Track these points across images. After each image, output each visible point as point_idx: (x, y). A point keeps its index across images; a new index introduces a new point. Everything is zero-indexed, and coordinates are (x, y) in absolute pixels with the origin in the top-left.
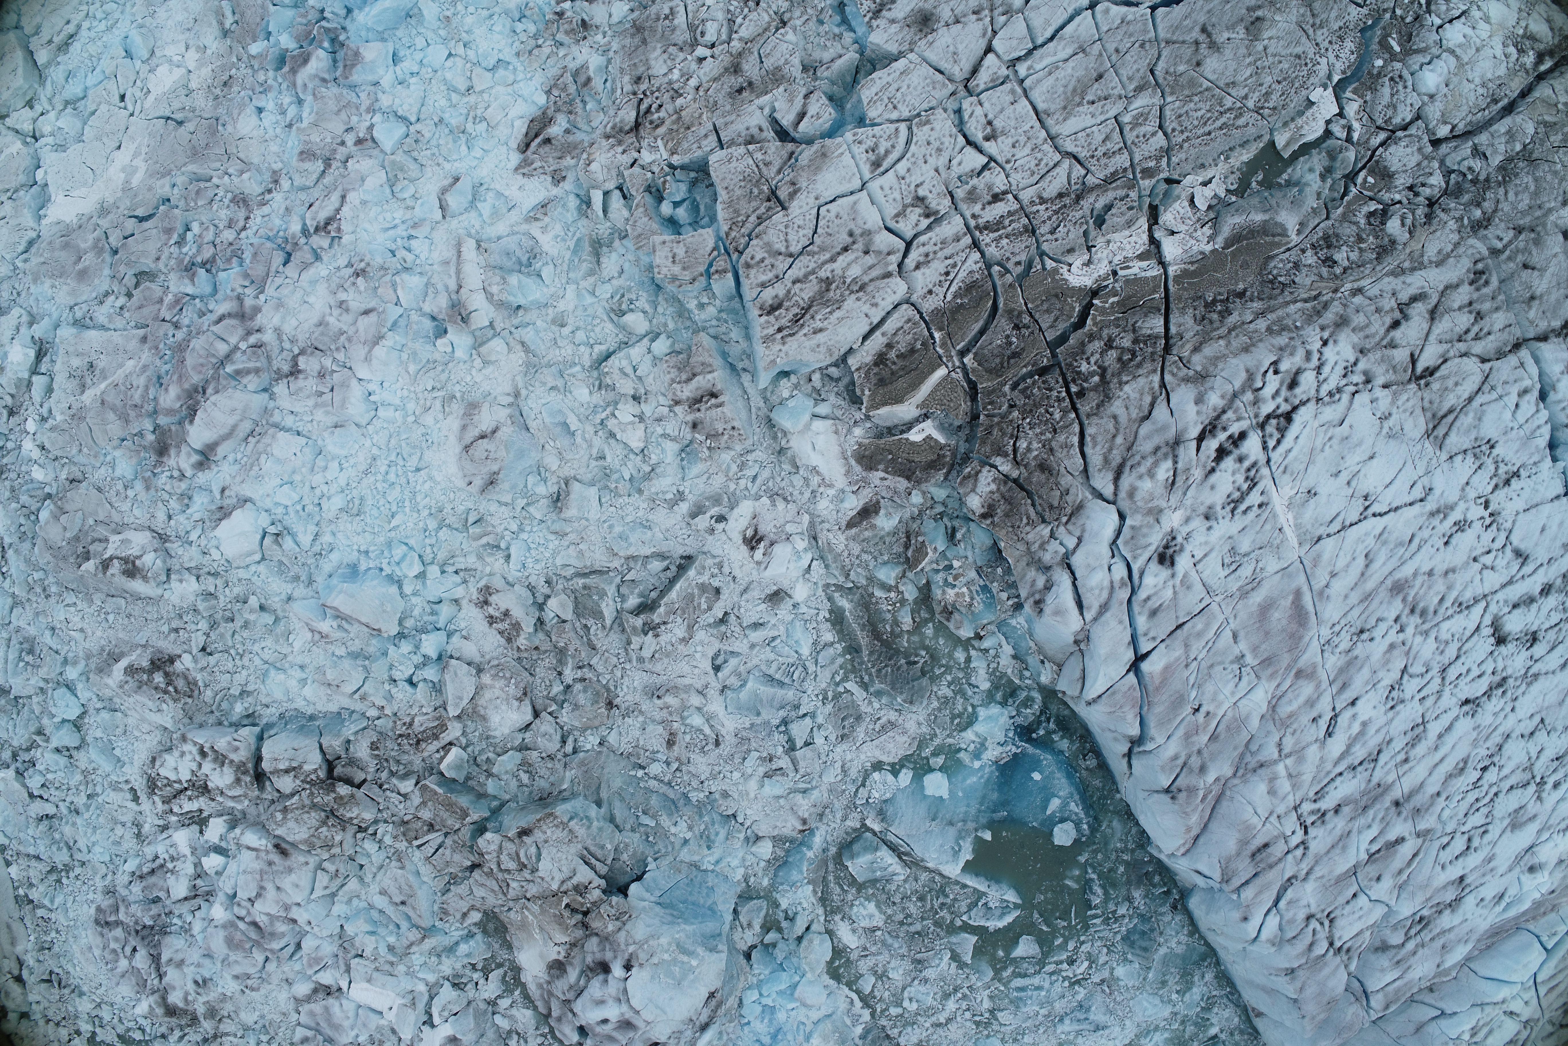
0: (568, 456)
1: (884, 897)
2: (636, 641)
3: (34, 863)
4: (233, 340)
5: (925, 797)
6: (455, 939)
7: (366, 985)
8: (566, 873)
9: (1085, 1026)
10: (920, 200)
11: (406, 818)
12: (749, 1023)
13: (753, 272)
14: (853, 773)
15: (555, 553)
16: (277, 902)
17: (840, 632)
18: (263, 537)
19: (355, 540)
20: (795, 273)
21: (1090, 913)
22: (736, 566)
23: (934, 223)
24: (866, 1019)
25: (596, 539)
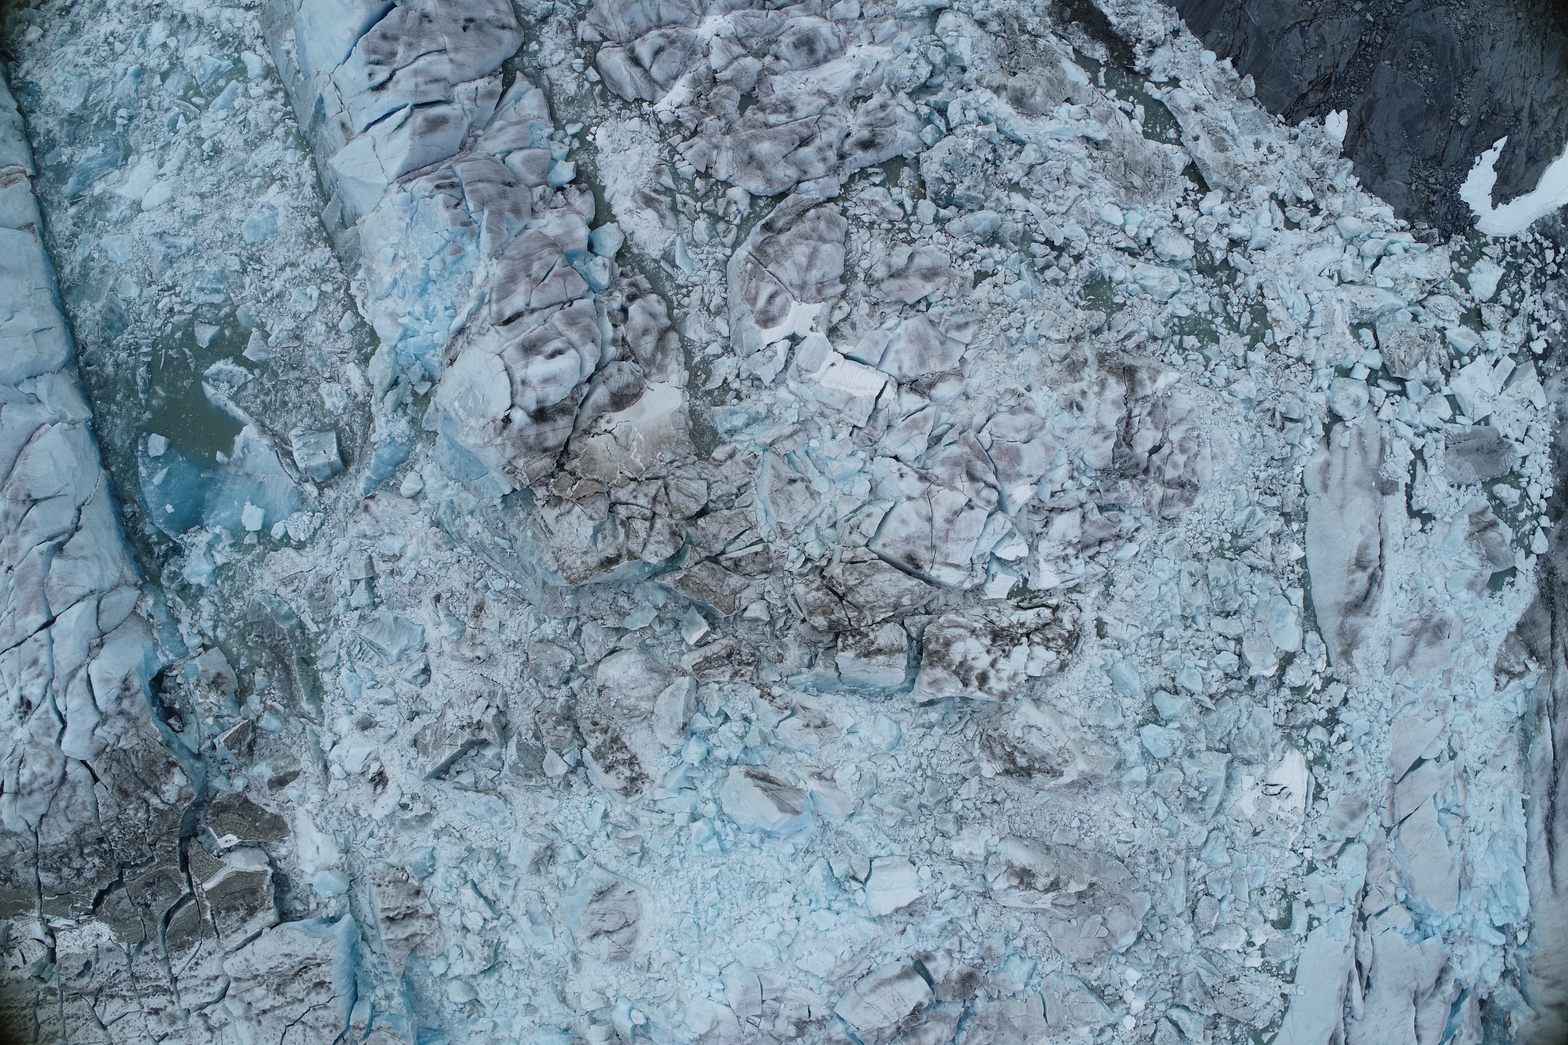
0: (534, 894)
1: (316, 412)
2: (488, 718)
3: (1260, 563)
5: (266, 507)
6: (749, 430)
7: (858, 394)
8: (565, 520)
9: (171, 240)
10: (210, 1029)
11: (764, 575)
12: (446, 309)
13: (331, 1020)
14: (323, 543)
15: (559, 811)
17: (316, 679)
18: (867, 879)
19: (763, 861)
20: (301, 1009)
21: (149, 359)
22: (396, 762)
23: (202, 1007)
24: (354, 285)
25: (519, 815)
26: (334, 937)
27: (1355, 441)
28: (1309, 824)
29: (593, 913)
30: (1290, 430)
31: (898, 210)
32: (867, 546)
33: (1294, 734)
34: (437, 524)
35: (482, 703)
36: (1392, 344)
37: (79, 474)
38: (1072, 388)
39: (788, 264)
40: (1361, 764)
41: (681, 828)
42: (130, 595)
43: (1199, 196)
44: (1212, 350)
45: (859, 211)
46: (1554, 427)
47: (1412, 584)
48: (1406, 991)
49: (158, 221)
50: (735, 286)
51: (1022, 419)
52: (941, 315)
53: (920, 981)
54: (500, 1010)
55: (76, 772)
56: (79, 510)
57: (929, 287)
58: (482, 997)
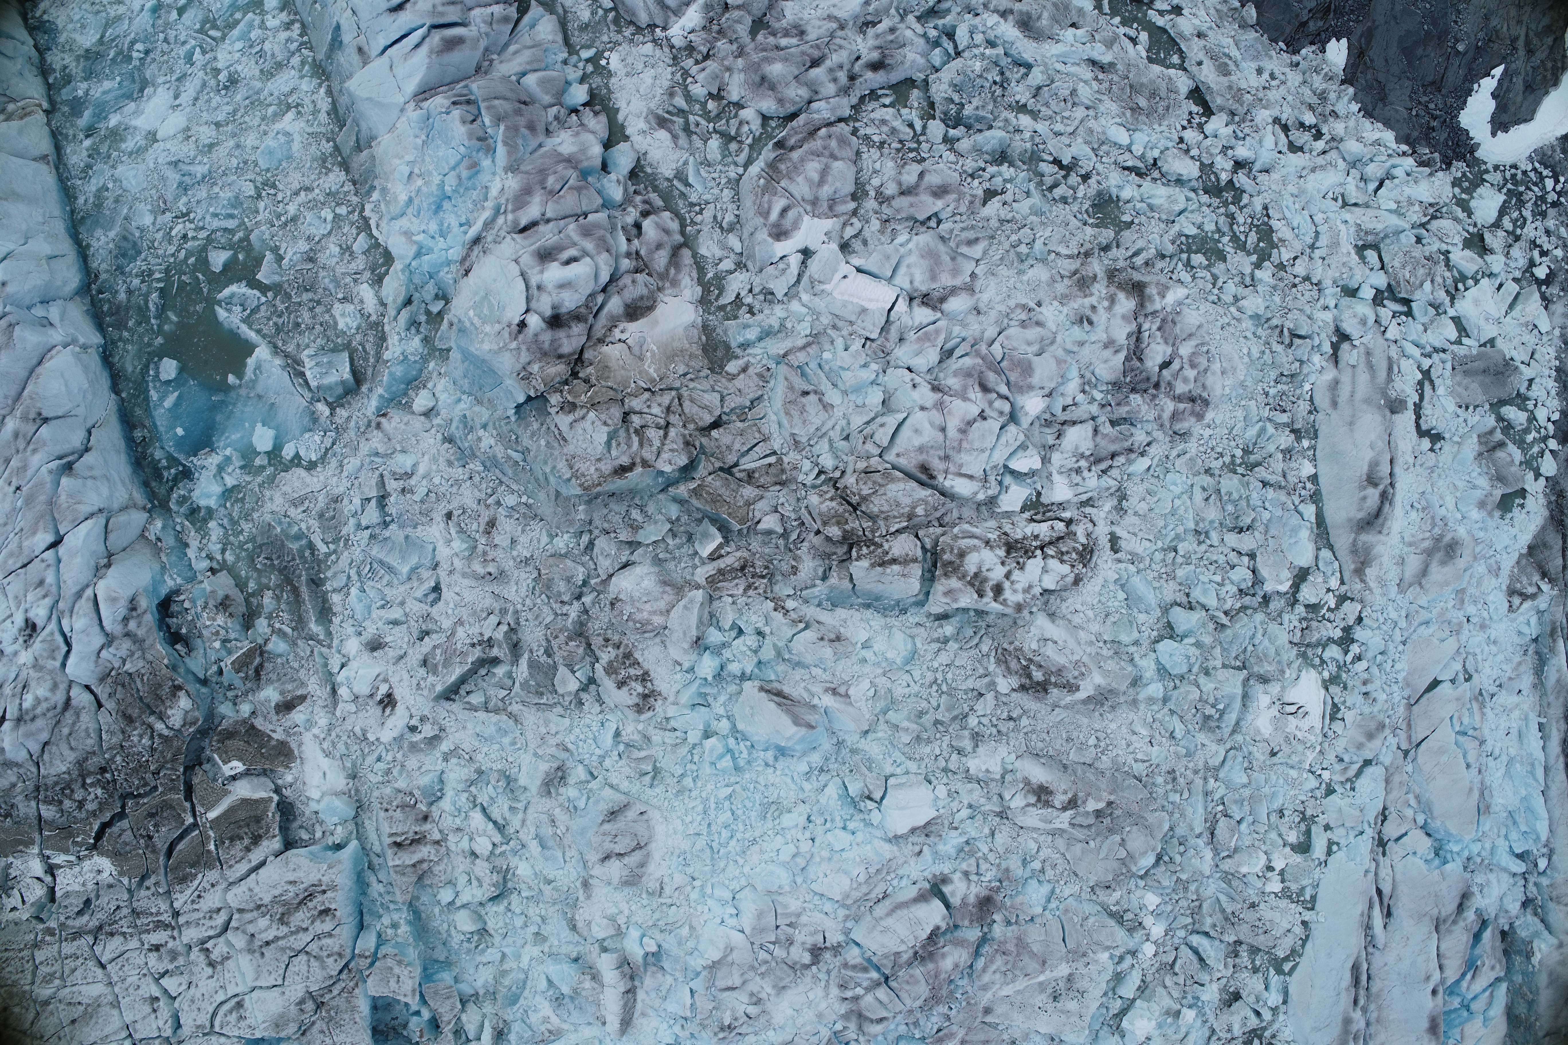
0: (544, 818)
2: (499, 635)
3: (1272, 479)
4: (869, 998)
5: (277, 428)
6: (762, 345)
7: (870, 306)
8: (579, 426)
9: (186, 168)
10: (212, 964)
11: (778, 487)
12: (461, 224)
13: (336, 949)
14: (334, 463)
15: (570, 730)
16: (949, 413)
17: (325, 600)
18: (882, 798)
19: (777, 780)
20: (305, 938)
21: (162, 285)
22: (406, 683)
23: (203, 943)
24: (368, 207)
25: (530, 735)
26: (340, 862)
27: (1363, 359)
28: (1326, 745)
29: (604, 834)
30: (1299, 346)
31: (908, 130)
32: (880, 456)
33: (1310, 652)
34: (449, 440)
35: (493, 619)
36: (1397, 264)
37: (90, 397)
38: (1081, 303)
39: (800, 179)
40: (1377, 684)
41: (694, 746)
42: (138, 518)
43: (1204, 119)
44: (1219, 268)
45: (869, 131)
46: (1559, 351)
47: (1423, 503)
48: (1427, 918)
49: (173, 150)
50: (748, 202)
51: (1033, 333)
52: (952, 231)
53: (937, 904)
54: (509, 940)
55: (80, 697)
56: (89, 433)
57: (939, 204)
58: (490, 926)
